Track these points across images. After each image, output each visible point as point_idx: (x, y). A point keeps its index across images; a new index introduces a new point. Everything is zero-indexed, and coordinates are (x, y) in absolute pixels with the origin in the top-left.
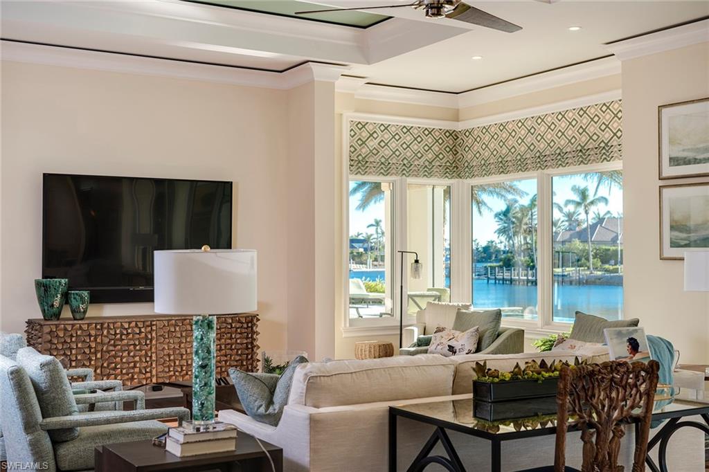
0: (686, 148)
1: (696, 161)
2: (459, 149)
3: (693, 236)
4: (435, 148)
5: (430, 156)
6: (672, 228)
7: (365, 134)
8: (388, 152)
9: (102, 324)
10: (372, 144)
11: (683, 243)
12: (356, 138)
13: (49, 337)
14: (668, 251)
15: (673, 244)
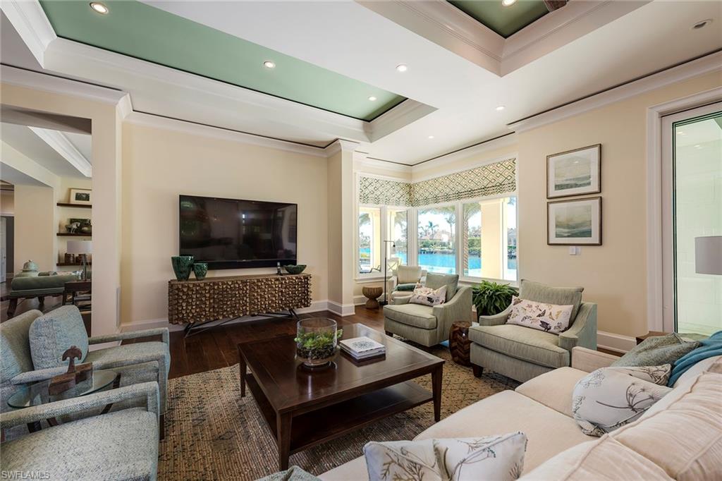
0: (568, 178)
1: (576, 186)
2: (412, 193)
3: (576, 231)
4: (401, 192)
5: (399, 196)
6: (557, 226)
7: (367, 184)
8: (378, 193)
9: (215, 283)
10: (371, 188)
11: (566, 235)
12: (363, 185)
13: (177, 292)
14: (553, 240)
15: (558, 236)
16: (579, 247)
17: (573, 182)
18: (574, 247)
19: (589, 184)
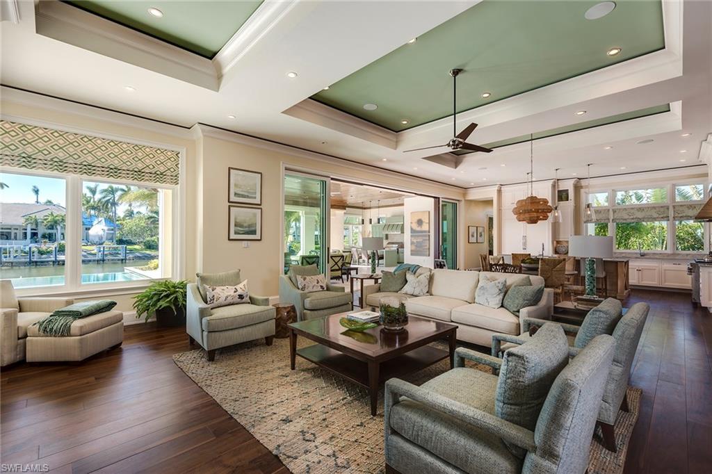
3: (247, 229)
6: (235, 225)
11: (241, 232)
14: (233, 236)
15: (236, 233)
16: (249, 242)
17: (246, 194)
18: (246, 242)
19: (255, 198)
